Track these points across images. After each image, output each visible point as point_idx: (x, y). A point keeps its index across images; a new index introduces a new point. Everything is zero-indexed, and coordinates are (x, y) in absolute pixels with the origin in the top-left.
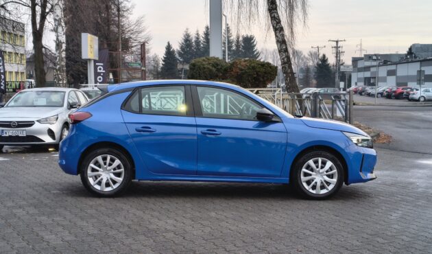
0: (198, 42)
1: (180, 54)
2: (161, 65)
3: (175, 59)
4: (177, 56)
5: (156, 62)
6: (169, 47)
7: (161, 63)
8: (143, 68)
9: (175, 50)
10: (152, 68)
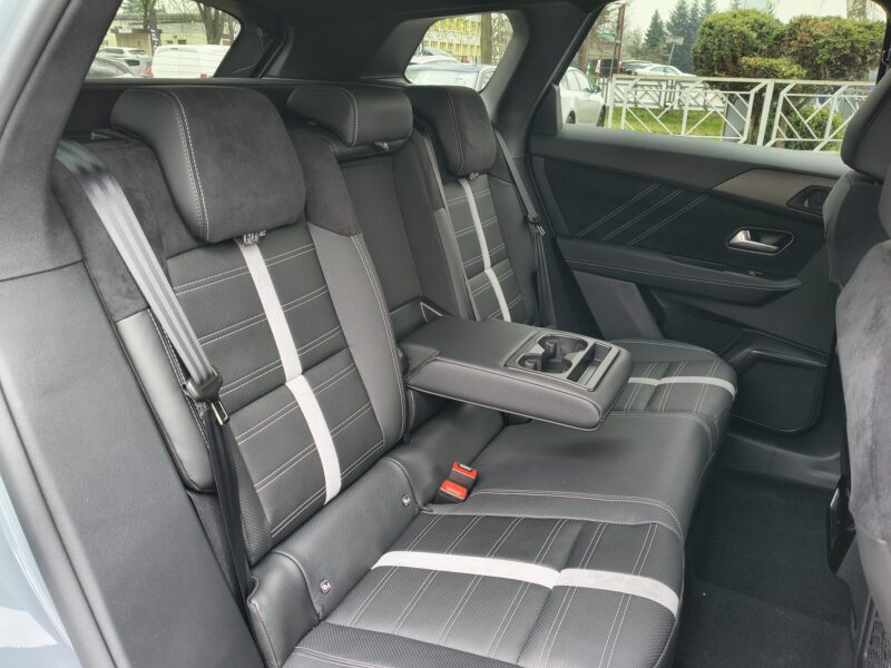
0: (694, 11)
1: (669, 27)
2: (643, 41)
3: (661, 33)
4: (665, 29)
5: (638, 38)
6: (656, 18)
7: (643, 38)
8: (618, 42)
9: (664, 21)
10: (632, 44)
